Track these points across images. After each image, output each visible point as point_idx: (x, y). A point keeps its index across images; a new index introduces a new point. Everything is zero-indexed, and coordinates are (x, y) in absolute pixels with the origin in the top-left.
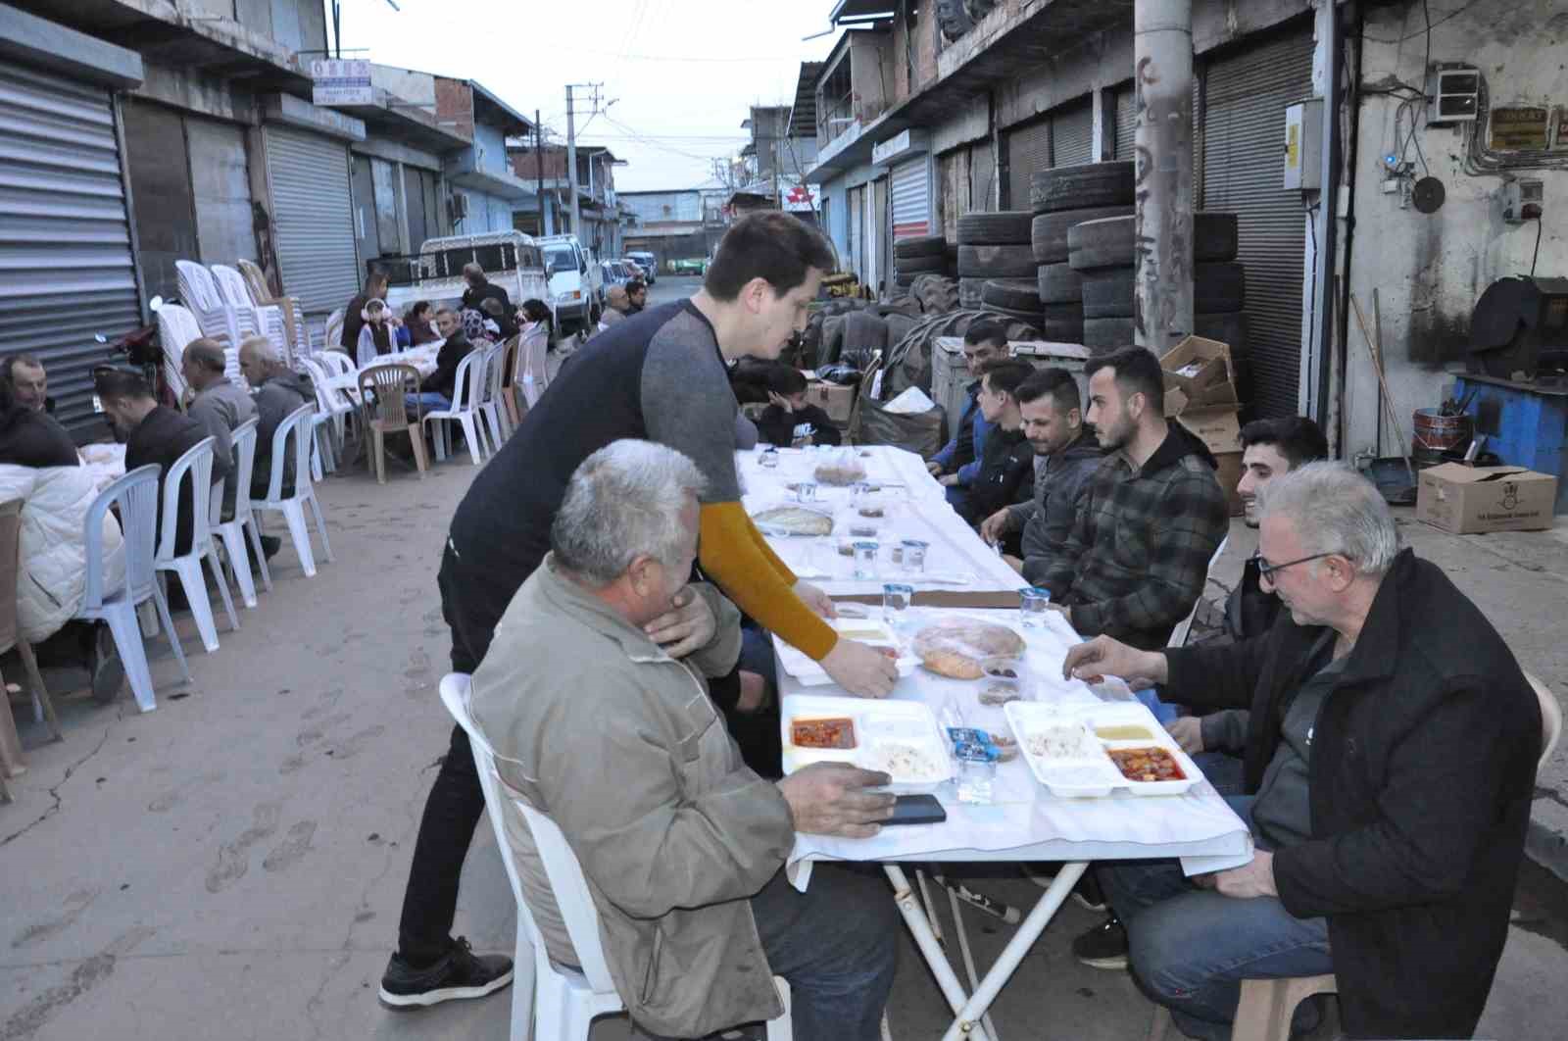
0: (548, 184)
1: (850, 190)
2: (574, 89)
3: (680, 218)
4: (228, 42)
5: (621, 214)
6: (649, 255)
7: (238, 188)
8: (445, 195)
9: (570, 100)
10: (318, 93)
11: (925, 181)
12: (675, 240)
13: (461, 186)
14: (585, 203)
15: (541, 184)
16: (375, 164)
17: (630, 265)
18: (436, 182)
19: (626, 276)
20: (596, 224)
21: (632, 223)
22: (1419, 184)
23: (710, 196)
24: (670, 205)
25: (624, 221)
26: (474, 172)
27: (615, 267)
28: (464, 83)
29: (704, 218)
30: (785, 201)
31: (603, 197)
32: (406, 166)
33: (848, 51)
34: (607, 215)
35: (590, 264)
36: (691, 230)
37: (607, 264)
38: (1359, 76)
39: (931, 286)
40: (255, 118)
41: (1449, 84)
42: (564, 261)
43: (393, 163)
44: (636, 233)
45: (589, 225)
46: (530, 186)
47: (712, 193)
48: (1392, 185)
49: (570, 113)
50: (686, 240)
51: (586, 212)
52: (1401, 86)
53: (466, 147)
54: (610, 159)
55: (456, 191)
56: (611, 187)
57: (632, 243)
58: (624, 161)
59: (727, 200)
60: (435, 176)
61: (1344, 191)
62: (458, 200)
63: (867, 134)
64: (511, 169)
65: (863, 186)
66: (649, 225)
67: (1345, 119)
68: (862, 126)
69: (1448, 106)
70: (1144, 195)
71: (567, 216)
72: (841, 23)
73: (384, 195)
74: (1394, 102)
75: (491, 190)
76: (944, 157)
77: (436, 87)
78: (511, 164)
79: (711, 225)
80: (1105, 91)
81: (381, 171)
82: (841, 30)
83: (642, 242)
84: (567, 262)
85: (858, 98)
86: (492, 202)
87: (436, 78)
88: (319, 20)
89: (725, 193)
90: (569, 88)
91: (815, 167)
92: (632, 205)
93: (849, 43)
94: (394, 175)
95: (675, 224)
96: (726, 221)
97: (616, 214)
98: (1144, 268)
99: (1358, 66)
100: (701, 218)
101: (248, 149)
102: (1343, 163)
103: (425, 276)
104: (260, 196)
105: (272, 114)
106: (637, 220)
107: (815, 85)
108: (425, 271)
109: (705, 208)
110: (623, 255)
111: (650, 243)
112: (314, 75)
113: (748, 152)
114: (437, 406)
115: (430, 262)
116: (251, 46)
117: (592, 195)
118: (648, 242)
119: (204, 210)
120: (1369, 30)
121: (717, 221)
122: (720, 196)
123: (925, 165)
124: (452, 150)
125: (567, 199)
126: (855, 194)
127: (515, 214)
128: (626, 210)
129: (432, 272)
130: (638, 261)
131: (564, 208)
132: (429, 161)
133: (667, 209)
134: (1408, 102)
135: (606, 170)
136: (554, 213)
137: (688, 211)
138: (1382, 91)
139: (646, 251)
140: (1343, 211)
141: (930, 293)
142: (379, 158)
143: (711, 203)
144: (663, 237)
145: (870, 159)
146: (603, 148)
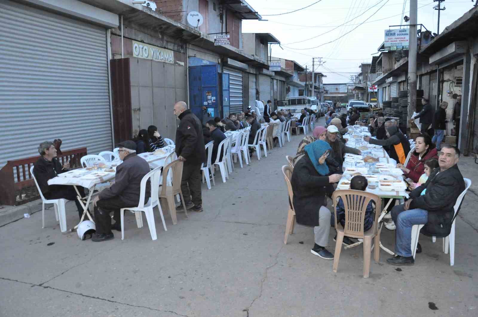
0: (307, 83)
1: (383, 88)
2: (315, 59)
3: (341, 92)
4: (259, 61)
5: (324, 90)
6: (331, 102)
7: (254, 87)
8: (286, 87)
9: (313, 62)
10: (270, 68)
11: (396, 88)
12: (339, 98)
13: (290, 84)
14: (315, 88)
15: (306, 83)
16: (274, 80)
17: (327, 104)
18: (284, 84)
19: (326, 107)
20: (317, 93)
21: (327, 92)
22: (453, 95)
23: (349, 86)
24: (338, 88)
25: (325, 92)
26: (293, 81)
27: (324, 104)
28: (292, 61)
29: (347, 91)
30: (369, 89)
31: (319, 86)
32: (280, 80)
33: (382, 58)
34: (321, 91)
35: (319, 103)
36: (343, 95)
37: (322, 104)
38: (443, 79)
39: (388, 110)
40: (258, 73)
41: (457, 80)
42: (313, 103)
43: (277, 80)
44: (328, 95)
45: (316, 93)
46: (303, 84)
47: (350, 85)
48: (449, 95)
49: (313, 65)
50: (342, 98)
51: (316, 90)
52: (450, 80)
53: (291, 76)
54: (322, 76)
55: (289, 86)
56: (322, 83)
57: (326, 98)
58: (325, 76)
59: (354, 87)
60: (284, 82)
61: (440, 96)
62: (289, 88)
63: (385, 76)
64: (299, 79)
65: (386, 87)
66: (331, 93)
67: (441, 85)
68: (384, 75)
69: (457, 83)
70: (409, 96)
71: (311, 91)
72: (380, 51)
73: (275, 87)
74: (449, 83)
75: (295, 85)
76: (400, 83)
77: (286, 63)
78: (299, 78)
79: (349, 94)
80: (419, 75)
81: (275, 81)
82: (380, 53)
83: (329, 98)
84: (314, 103)
85: (383, 68)
86: (295, 87)
87: (286, 60)
88: (267, 51)
89: (354, 85)
90: (313, 58)
91: (375, 82)
92: (327, 88)
93: (382, 56)
94: (277, 82)
95: (339, 93)
96: (354, 93)
97: (323, 90)
98: (408, 107)
99: (443, 77)
100: (346, 92)
101: (256, 79)
102: (440, 91)
103: (286, 105)
104: (257, 88)
105: (261, 72)
106: (328, 92)
107: (376, 62)
108: (286, 103)
109: (348, 89)
110: (324, 101)
111: (332, 98)
112: (270, 65)
113: (360, 75)
114: (299, 125)
115: (287, 102)
116: (262, 62)
117: (317, 85)
118: (331, 98)
119: (250, 90)
120: (444, 72)
121: (351, 93)
122: (352, 86)
123: (396, 85)
124: (288, 76)
125: (311, 87)
126: (384, 89)
127: (299, 90)
128: (325, 89)
129: (287, 104)
130: (329, 103)
131: (310, 89)
132: (283, 79)
133: (337, 89)
134: (451, 83)
135: (321, 78)
136: (308, 90)
137: (343, 90)
138: (447, 81)
139: (330, 101)
140: (440, 98)
141: (387, 111)
142: (275, 79)
143: (350, 87)
144: (335, 97)
145: (386, 82)
146: (321, 73)
